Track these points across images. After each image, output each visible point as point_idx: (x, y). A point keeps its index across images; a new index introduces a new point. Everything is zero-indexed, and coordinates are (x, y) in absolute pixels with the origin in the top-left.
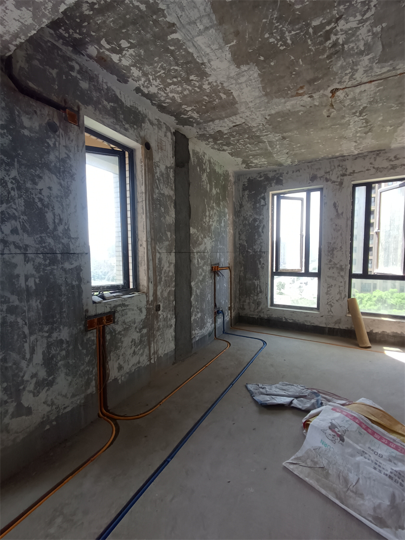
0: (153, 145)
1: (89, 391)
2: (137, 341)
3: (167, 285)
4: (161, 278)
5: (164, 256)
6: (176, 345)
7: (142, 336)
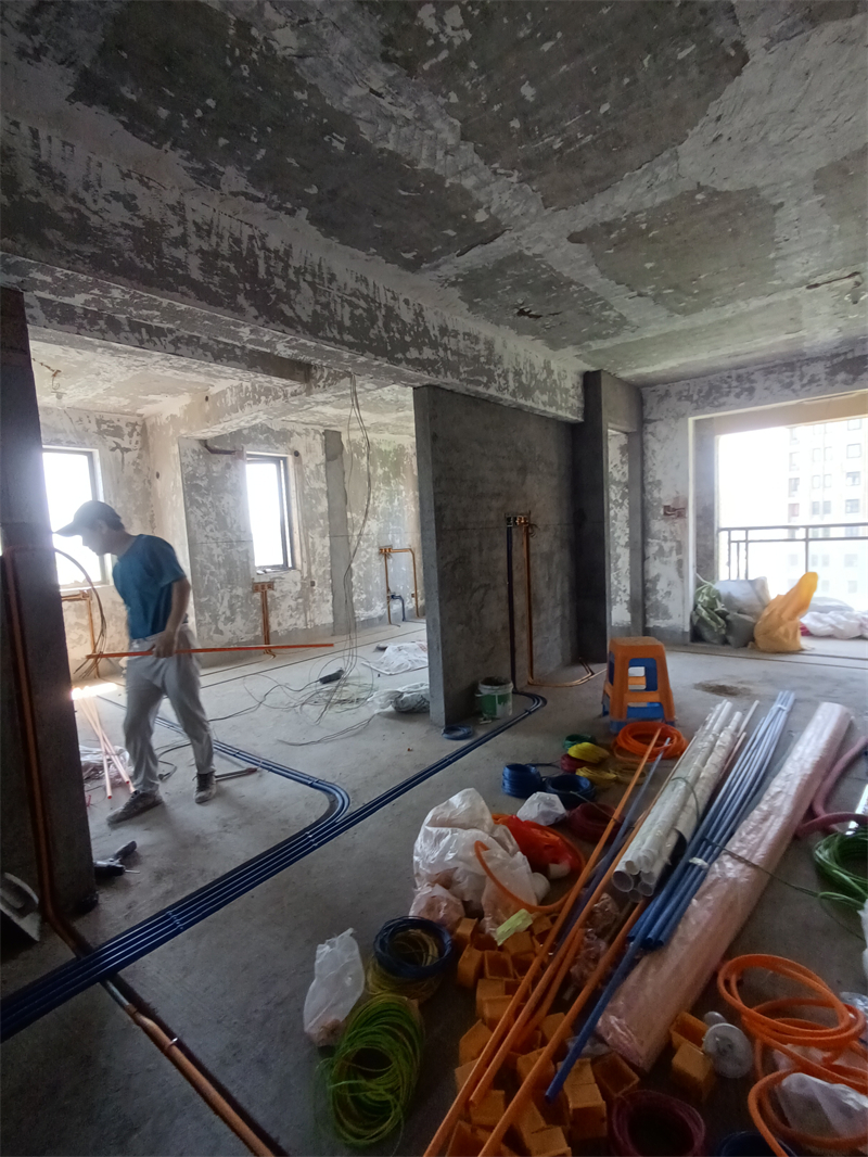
0: (302, 451)
1: (257, 633)
2: (294, 607)
3: (321, 564)
4: (314, 560)
5: (317, 540)
6: (335, 619)
7: (298, 604)
